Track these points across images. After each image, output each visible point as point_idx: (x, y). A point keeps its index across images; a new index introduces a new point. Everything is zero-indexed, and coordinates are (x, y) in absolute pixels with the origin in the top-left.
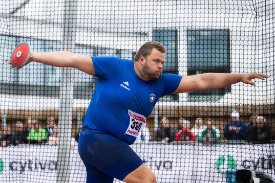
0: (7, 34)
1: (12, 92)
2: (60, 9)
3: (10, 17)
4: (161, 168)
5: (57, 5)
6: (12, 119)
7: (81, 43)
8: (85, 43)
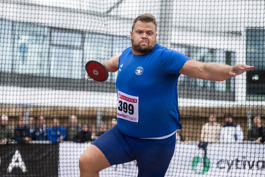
0: (105, 33)
1: (108, 90)
2: (156, 8)
3: (107, 16)
4: (255, 167)
5: (153, 4)
6: (109, 116)
7: (177, 42)
8: (180, 42)
